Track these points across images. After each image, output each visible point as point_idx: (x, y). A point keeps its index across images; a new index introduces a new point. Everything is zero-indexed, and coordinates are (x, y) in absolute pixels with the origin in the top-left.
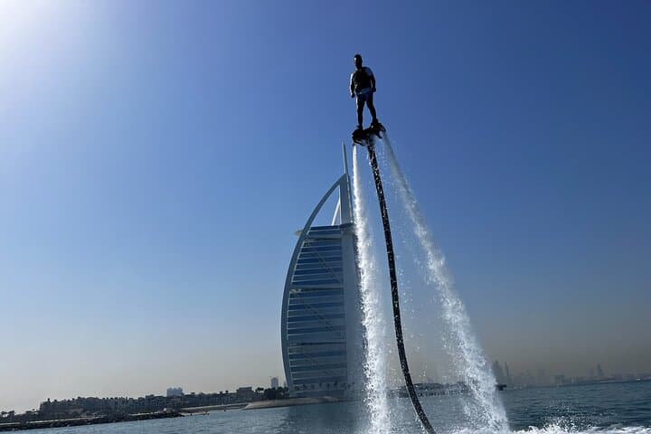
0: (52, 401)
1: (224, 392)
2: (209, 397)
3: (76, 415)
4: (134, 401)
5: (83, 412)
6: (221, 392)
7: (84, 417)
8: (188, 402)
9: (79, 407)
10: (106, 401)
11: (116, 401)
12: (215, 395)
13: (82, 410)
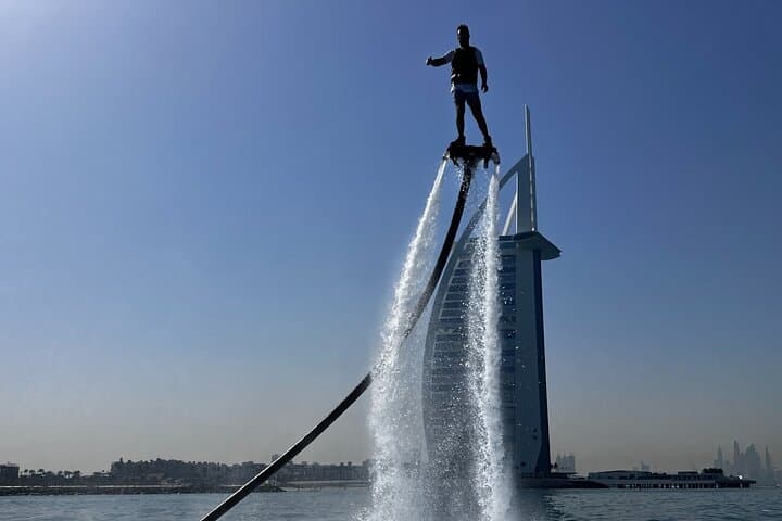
0: (125, 461)
1: (346, 464)
2: (325, 468)
3: (156, 481)
4: (228, 468)
5: (165, 477)
6: (342, 464)
7: (165, 485)
8: (297, 474)
9: (158, 472)
10: (192, 466)
11: (204, 467)
12: (333, 467)
13: (162, 475)
